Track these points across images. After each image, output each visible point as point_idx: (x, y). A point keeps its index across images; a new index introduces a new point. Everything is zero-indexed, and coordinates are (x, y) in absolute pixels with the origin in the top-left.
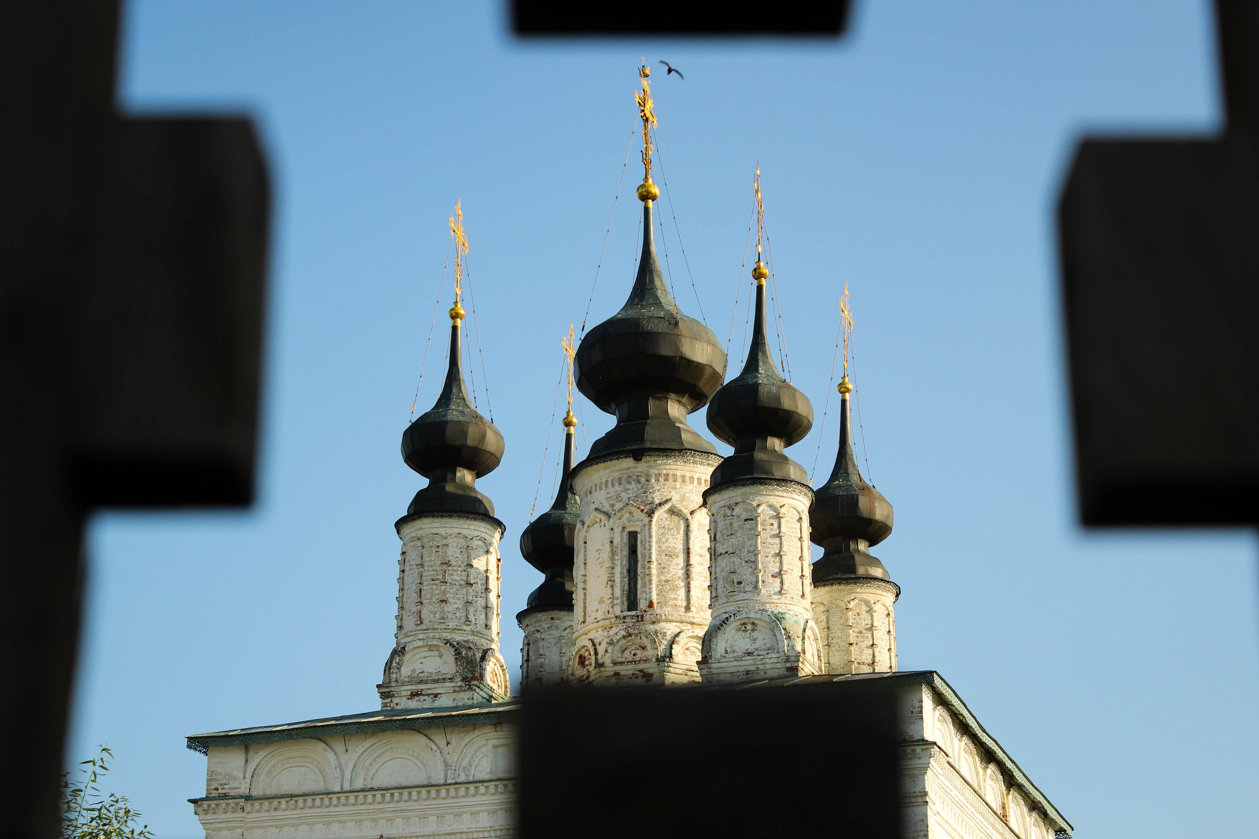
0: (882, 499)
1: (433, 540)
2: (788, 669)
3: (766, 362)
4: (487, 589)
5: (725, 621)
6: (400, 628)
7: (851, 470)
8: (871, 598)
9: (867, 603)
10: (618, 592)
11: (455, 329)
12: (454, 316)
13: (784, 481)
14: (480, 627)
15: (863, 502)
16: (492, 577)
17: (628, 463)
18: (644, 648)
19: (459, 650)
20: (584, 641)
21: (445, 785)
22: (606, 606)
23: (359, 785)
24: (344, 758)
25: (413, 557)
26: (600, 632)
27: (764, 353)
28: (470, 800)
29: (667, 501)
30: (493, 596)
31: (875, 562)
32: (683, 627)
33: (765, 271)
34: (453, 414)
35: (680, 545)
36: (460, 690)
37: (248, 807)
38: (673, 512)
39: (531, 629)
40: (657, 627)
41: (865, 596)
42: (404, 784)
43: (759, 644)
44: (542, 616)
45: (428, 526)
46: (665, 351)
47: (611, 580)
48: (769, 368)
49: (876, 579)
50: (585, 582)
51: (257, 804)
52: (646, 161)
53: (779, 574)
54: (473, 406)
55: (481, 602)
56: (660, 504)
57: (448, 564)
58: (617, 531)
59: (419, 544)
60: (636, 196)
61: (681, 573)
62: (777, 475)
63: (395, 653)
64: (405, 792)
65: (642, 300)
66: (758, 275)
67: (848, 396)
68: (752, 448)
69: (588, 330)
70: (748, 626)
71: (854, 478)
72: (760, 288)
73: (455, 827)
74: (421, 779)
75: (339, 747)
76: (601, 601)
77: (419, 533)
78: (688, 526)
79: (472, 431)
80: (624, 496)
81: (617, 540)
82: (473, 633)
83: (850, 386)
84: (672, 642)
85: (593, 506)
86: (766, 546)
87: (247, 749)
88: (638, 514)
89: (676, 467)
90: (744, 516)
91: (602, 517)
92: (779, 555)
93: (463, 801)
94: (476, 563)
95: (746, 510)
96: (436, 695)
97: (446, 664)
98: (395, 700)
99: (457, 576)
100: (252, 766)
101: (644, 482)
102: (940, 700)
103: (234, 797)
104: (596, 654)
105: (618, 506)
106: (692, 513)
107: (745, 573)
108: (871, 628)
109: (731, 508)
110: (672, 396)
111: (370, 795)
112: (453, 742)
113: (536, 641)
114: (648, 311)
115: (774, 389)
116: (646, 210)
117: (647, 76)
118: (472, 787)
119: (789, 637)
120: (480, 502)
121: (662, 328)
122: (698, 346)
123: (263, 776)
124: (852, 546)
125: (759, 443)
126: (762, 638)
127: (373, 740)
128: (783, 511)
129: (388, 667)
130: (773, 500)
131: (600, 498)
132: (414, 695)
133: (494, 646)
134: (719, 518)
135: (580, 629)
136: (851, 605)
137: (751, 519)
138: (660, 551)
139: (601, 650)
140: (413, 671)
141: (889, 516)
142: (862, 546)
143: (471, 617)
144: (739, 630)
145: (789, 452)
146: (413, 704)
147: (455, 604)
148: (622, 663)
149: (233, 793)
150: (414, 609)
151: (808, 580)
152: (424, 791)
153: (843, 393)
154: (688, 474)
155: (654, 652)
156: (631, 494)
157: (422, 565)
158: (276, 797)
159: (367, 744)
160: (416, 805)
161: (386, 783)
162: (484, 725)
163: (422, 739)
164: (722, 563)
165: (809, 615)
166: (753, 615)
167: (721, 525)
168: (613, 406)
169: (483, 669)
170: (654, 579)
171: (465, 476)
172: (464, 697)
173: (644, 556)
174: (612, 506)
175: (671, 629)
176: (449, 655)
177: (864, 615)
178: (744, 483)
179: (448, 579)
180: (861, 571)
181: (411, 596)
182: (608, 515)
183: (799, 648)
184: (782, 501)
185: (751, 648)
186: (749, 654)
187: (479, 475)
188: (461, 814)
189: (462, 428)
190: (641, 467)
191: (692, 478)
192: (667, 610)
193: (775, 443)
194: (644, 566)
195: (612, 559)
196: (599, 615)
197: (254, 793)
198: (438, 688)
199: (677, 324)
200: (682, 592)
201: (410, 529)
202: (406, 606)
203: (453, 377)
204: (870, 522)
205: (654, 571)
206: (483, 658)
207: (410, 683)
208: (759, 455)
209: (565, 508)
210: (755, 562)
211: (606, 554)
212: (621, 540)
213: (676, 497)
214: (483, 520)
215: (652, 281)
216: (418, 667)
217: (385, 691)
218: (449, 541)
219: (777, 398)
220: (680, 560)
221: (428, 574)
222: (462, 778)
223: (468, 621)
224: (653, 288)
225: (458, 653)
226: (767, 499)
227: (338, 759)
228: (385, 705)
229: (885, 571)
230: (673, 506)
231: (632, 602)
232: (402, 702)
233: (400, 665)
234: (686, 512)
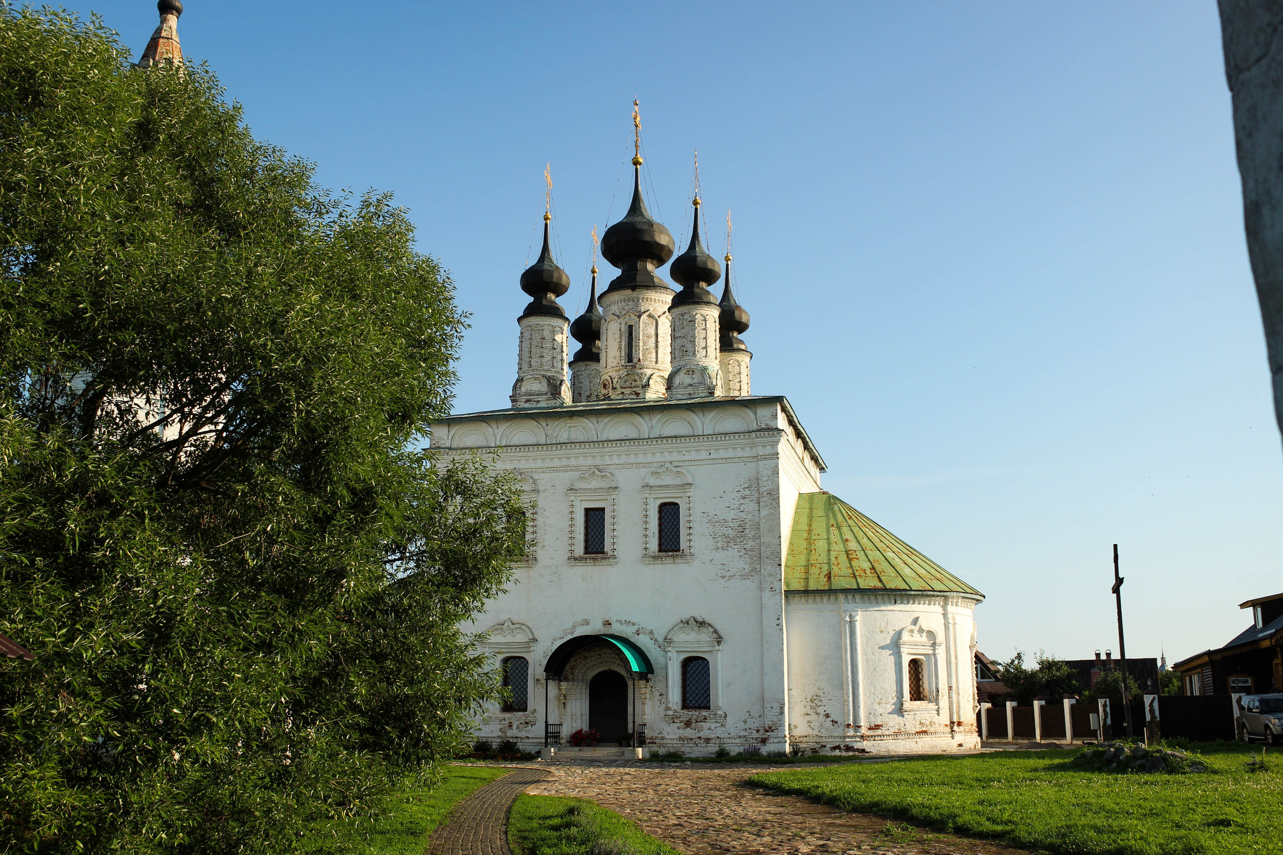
0: (746, 312)
1: (537, 327)
2: (709, 393)
3: (699, 245)
4: (562, 351)
5: (679, 370)
6: (520, 369)
7: (730, 298)
8: (740, 359)
9: (738, 361)
10: (623, 354)
11: (546, 225)
12: (546, 219)
13: (708, 303)
14: (559, 369)
15: (737, 313)
16: (565, 345)
17: (629, 292)
18: (635, 381)
19: (549, 379)
20: (606, 377)
21: (546, 444)
22: (617, 360)
23: (504, 444)
24: (496, 431)
25: (527, 335)
26: (614, 373)
27: (698, 241)
28: (558, 452)
29: (647, 311)
30: (564, 355)
31: (742, 342)
32: (654, 371)
33: (699, 201)
34: (546, 266)
35: (653, 332)
36: (550, 399)
37: (450, 453)
38: (650, 316)
39: (576, 370)
40: (642, 371)
41: (737, 358)
42: (526, 444)
43: (695, 381)
44: (581, 364)
45: (534, 320)
46: (647, 238)
47: (620, 348)
48: (701, 248)
49: (742, 350)
50: (606, 348)
51: (454, 451)
52: (637, 146)
53: (706, 348)
54: (555, 263)
55: (559, 357)
56: (644, 312)
57: (544, 339)
58: (623, 324)
59: (530, 328)
60: (631, 162)
61: (653, 345)
62: (705, 300)
63: (518, 381)
64: (527, 448)
65: (635, 213)
66: (695, 203)
67: (729, 262)
68: (692, 287)
69: (608, 227)
70: (690, 372)
71: (732, 302)
72: (696, 210)
73: (551, 465)
74: (533, 441)
75: (494, 426)
76: (615, 358)
77: (530, 324)
78: (657, 323)
79: (556, 275)
80: (626, 307)
81: (623, 329)
82: (556, 372)
83: (730, 258)
84: (649, 378)
85: (611, 312)
86: (699, 334)
87: (449, 426)
88: (633, 317)
89: (652, 295)
90: (689, 319)
91: (616, 317)
92: (705, 338)
93: (555, 453)
94: (556, 338)
95: (690, 317)
96: (538, 402)
97: (543, 387)
98: (518, 403)
99: (548, 345)
100: (451, 434)
101: (636, 301)
102: (784, 410)
103: (443, 448)
104: (612, 383)
105: (624, 312)
106: (659, 317)
107: (689, 347)
108: (740, 373)
109: (682, 315)
110: (649, 260)
111: (509, 449)
112: (550, 424)
113: (578, 375)
114: (638, 219)
115: (704, 259)
116: (636, 170)
117: (637, 105)
118: (559, 446)
119: (710, 378)
120: (558, 308)
121: (645, 227)
122: (662, 236)
123: (457, 439)
124: (731, 334)
125: (696, 284)
126: (697, 378)
127: (511, 423)
128: (707, 317)
129: (515, 387)
130: (703, 312)
131: (615, 308)
132: (527, 401)
133: (564, 378)
134: (677, 320)
135: (604, 371)
136: (730, 362)
137: (693, 321)
138: (644, 335)
139: (615, 381)
140: (527, 390)
141: (748, 320)
142: (735, 334)
143: (555, 364)
144: (686, 374)
145: (709, 289)
146: (527, 405)
147: (547, 358)
148: (625, 388)
149: (442, 446)
150: (527, 360)
151: (718, 351)
152: (536, 447)
153: (727, 261)
154: (657, 298)
155: (640, 383)
156: (630, 307)
157: (531, 339)
158: (463, 448)
159: (507, 424)
160: (531, 454)
161: (517, 443)
162: (565, 417)
163: (535, 423)
164: (678, 341)
165: (718, 367)
166: (693, 367)
167: (677, 324)
168: (620, 264)
169: (560, 389)
170: (641, 348)
171: (551, 296)
172: (552, 403)
173: (636, 337)
174: (621, 312)
175: (648, 372)
176: (545, 383)
177: (736, 367)
178: (689, 303)
179: (544, 346)
180: (735, 346)
181: (526, 354)
182: (619, 317)
183: (715, 383)
184: (707, 313)
185: (691, 383)
186: (691, 385)
187: (557, 296)
188: (553, 459)
189: (551, 273)
190: (635, 294)
191: (659, 300)
192: (647, 363)
193: (703, 285)
194: (636, 342)
195: (620, 338)
196: (614, 365)
197: (453, 447)
198: (539, 398)
199: (652, 225)
200: (654, 354)
201: (525, 322)
202: (523, 358)
203: (545, 248)
204: (740, 323)
205: (641, 344)
206: (561, 384)
207: (525, 395)
208: (696, 290)
209: (592, 312)
210: (694, 342)
211: (617, 335)
212: (624, 328)
213: (651, 309)
214: (560, 318)
215: (639, 204)
216: (529, 388)
217: (513, 399)
218: (545, 328)
219: (706, 263)
220: (653, 339)
221: (534, 343)
222: (554, 442)
223: (553, 366)
224: (640, 208)
225: (549, 381)
226: (700, 311)
227: (493, 431)
228: (513, 406)
229: (746, 347)
230: (650, 313)
231: (630, 358)
232: (522, 405)
233: (520, 387)
234: (656, 316)
